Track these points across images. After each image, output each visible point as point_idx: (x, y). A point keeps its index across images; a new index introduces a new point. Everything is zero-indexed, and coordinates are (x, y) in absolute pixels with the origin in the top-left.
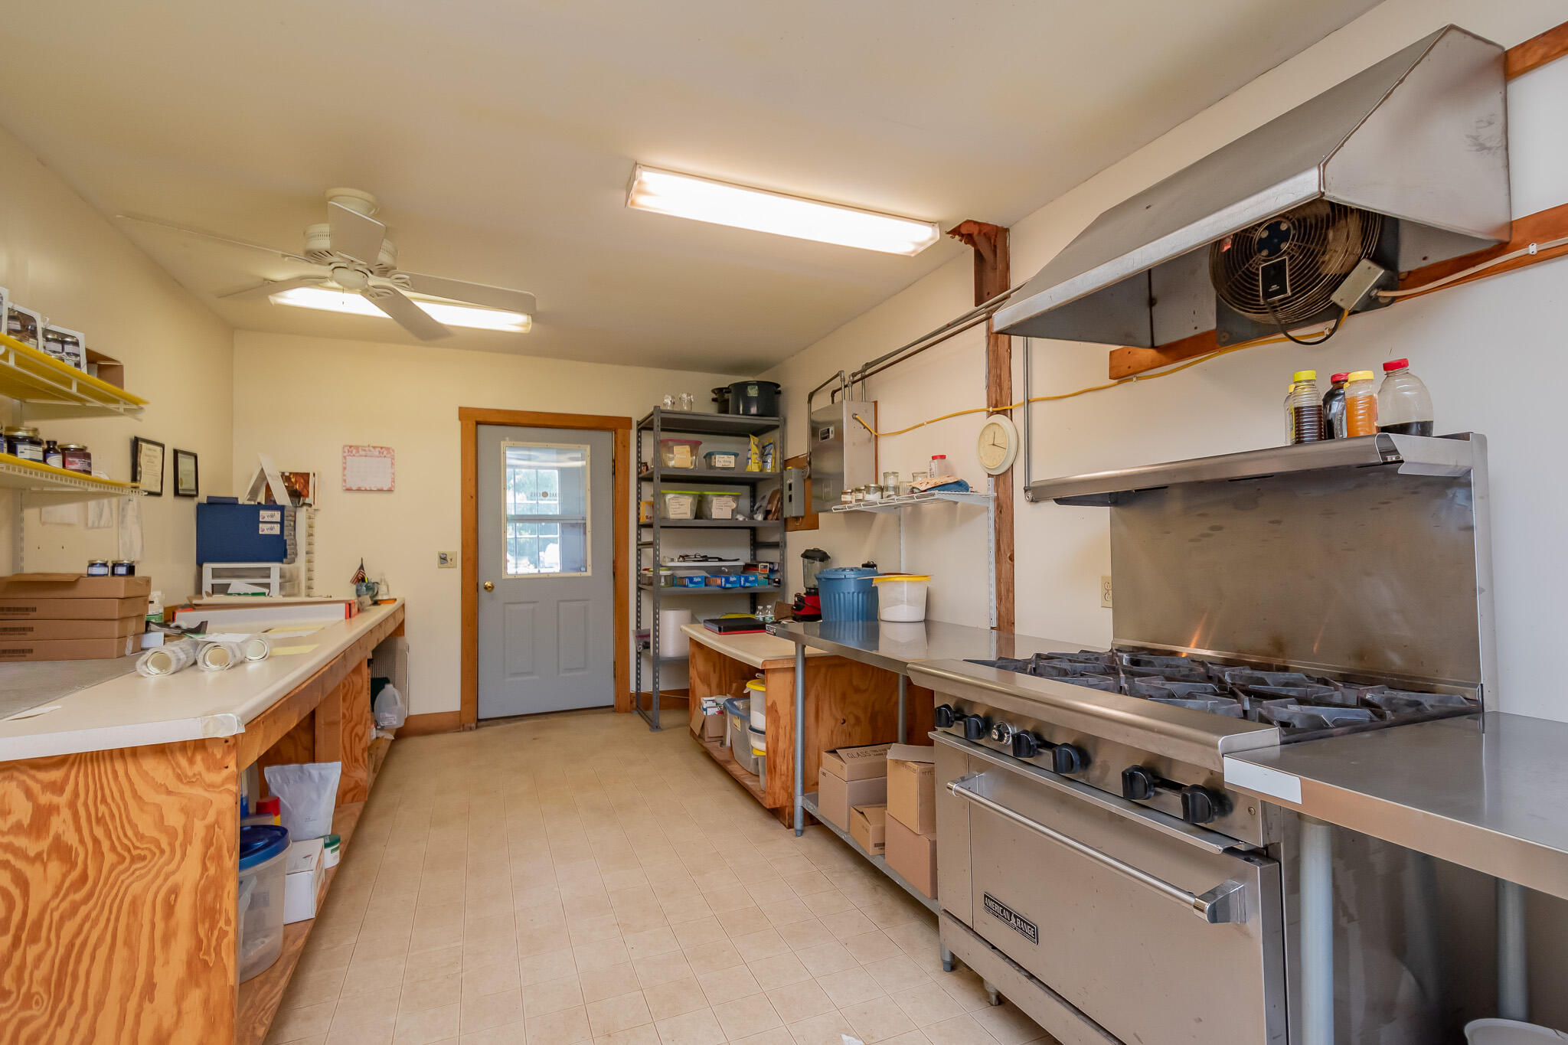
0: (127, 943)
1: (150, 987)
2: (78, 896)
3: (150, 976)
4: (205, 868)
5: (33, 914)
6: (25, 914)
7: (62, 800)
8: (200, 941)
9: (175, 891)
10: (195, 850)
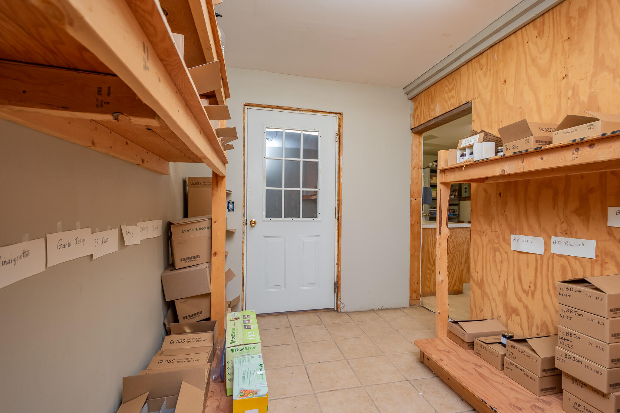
0: (459, 256)
1: (461, 263)
2: (454, 248)
3: (461, 261)
4: (467, 247)
5: (450, 250)
6: (450, 249)
7: (453, 234)
8: (466, 257)
9: (464, 249)
10: (466, 244)
